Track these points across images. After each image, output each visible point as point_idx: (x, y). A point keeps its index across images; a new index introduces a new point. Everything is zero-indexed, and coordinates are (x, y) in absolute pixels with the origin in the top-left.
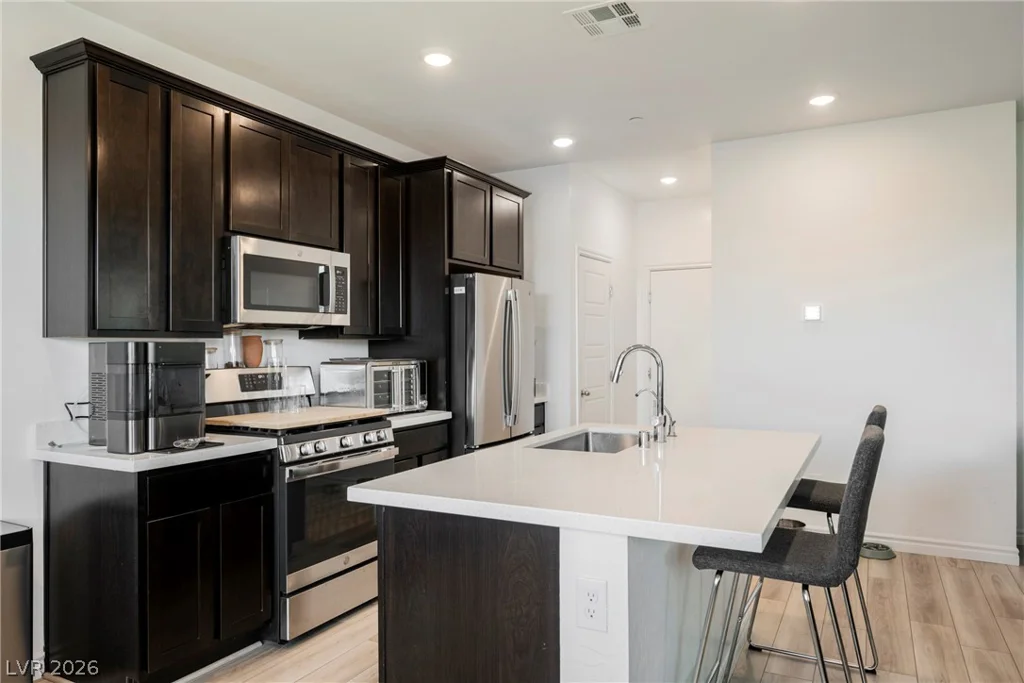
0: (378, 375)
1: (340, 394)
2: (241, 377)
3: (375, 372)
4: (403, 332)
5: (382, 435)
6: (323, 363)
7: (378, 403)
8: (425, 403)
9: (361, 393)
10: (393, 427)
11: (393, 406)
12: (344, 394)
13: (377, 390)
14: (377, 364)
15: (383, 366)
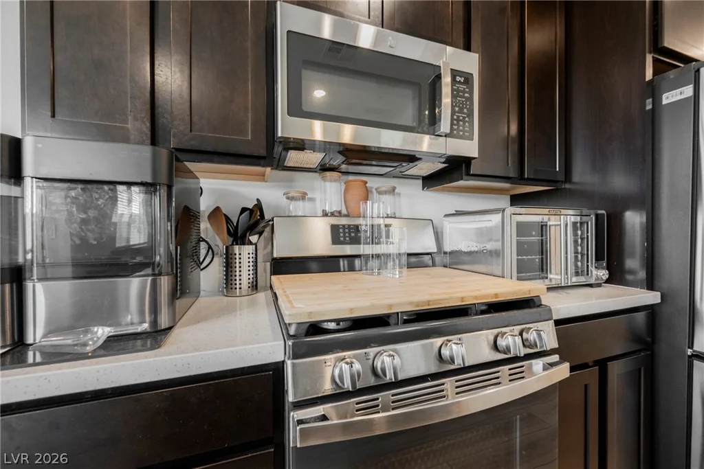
0: (522, 229)
1: (465, 253)
2: (335, 229)
3: (519, 225)
4: (562, 178)
5: (531, 336)
6: (447, 216)
7: (523, 271)
8: (604, 274)
9: (496, 254)
10: (555, 317)
11: (550, 276)
12: (470, 253)
13: (521, 249)
14: (523, 210)
15: (532, 215)
